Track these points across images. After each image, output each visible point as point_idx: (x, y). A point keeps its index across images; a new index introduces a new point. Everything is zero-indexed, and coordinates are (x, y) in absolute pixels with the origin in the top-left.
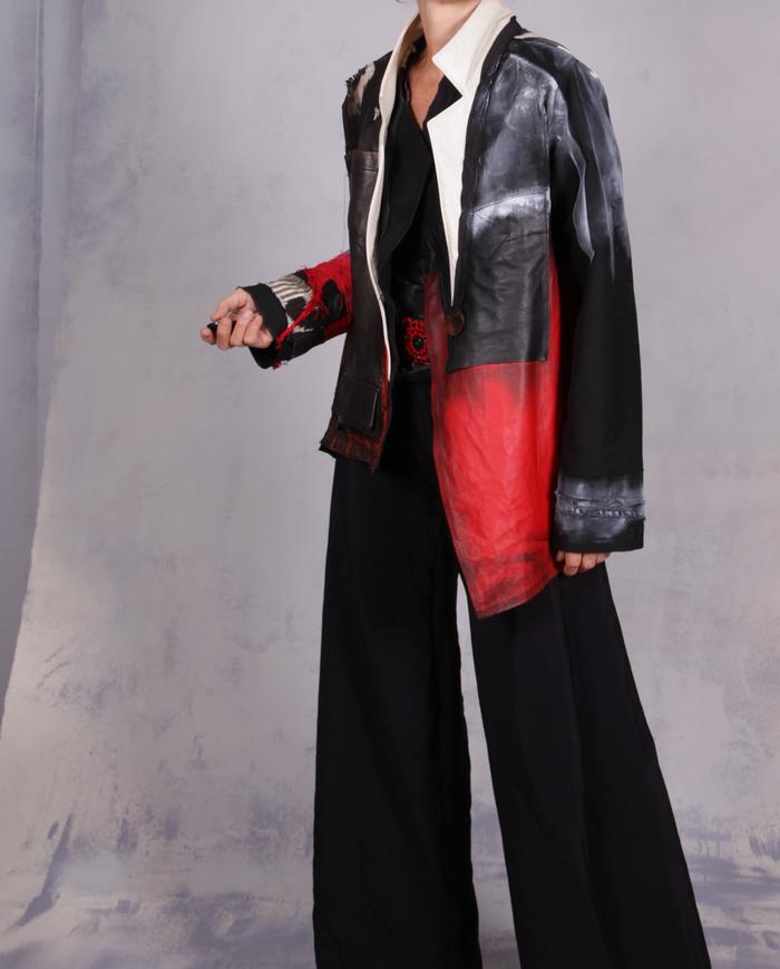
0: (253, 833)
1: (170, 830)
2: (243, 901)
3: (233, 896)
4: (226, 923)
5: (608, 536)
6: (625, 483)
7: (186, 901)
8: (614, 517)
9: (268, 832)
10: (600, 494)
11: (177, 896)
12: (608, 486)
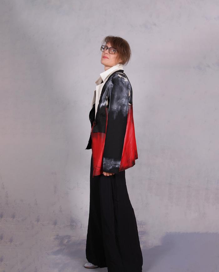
0: (71, 224)
1: (55, 223)
2: (69, 237)
3: (67, 236)
4: (66, 241)
5: (108, 169)
6: (113, 159)
7: (58, 237)
8: (109, 166)
9: (73, 224)
10: (107, 161)
11: (57, 236)
12: (109, 159)
